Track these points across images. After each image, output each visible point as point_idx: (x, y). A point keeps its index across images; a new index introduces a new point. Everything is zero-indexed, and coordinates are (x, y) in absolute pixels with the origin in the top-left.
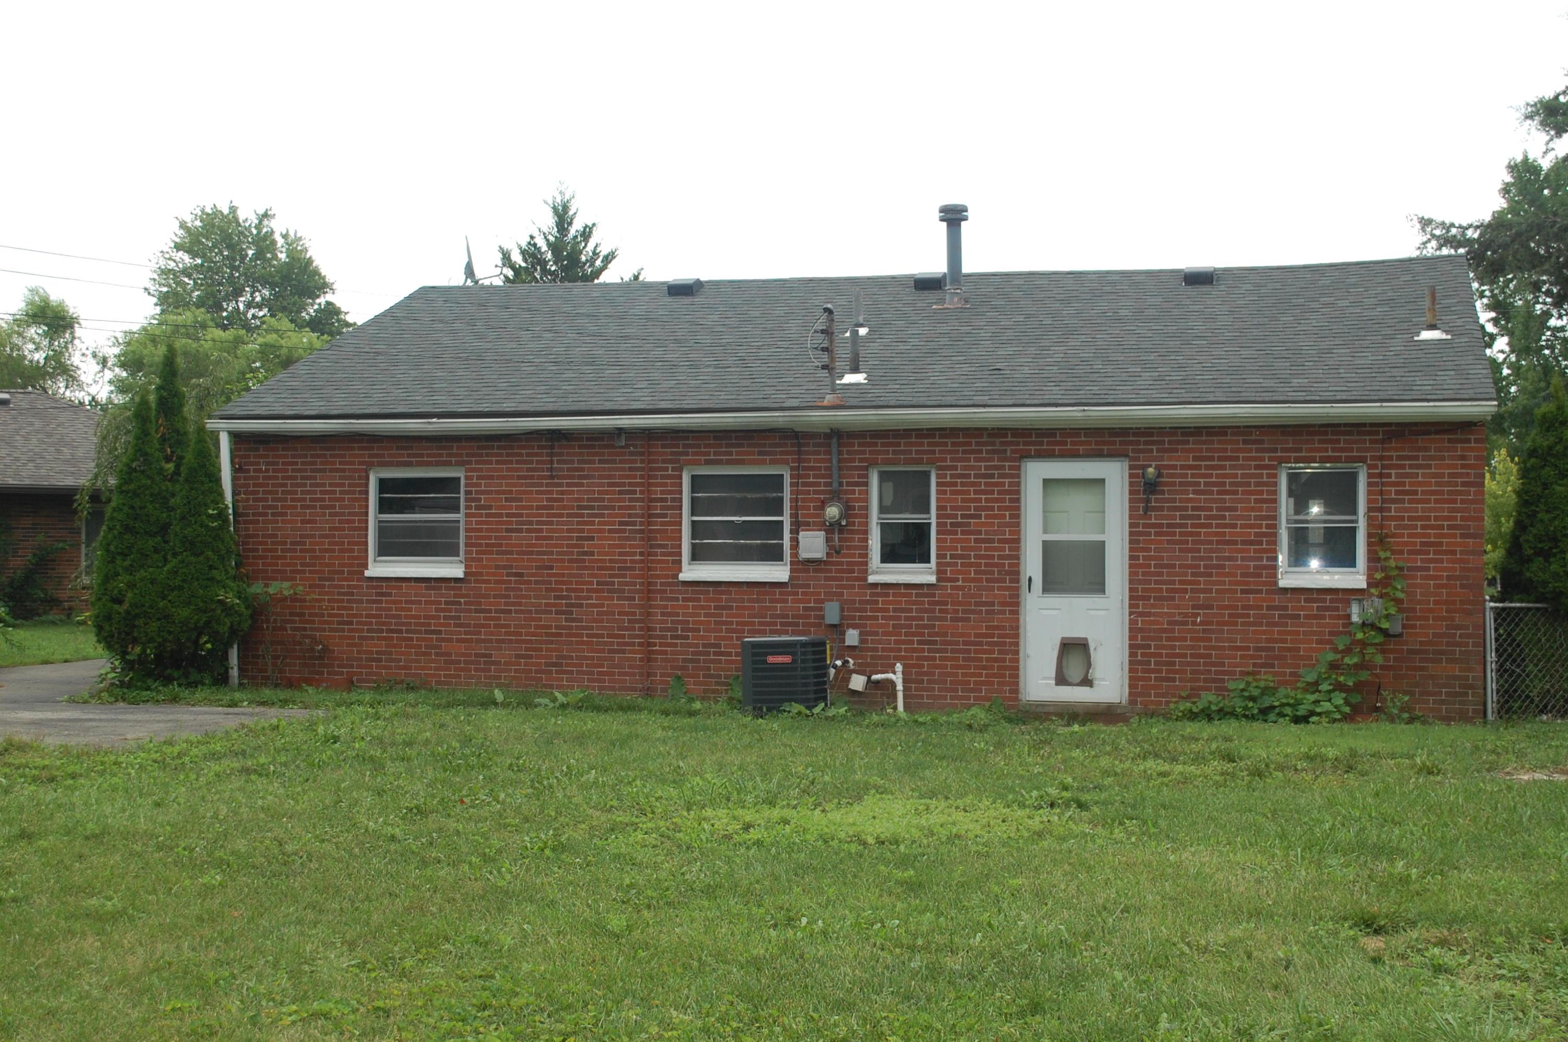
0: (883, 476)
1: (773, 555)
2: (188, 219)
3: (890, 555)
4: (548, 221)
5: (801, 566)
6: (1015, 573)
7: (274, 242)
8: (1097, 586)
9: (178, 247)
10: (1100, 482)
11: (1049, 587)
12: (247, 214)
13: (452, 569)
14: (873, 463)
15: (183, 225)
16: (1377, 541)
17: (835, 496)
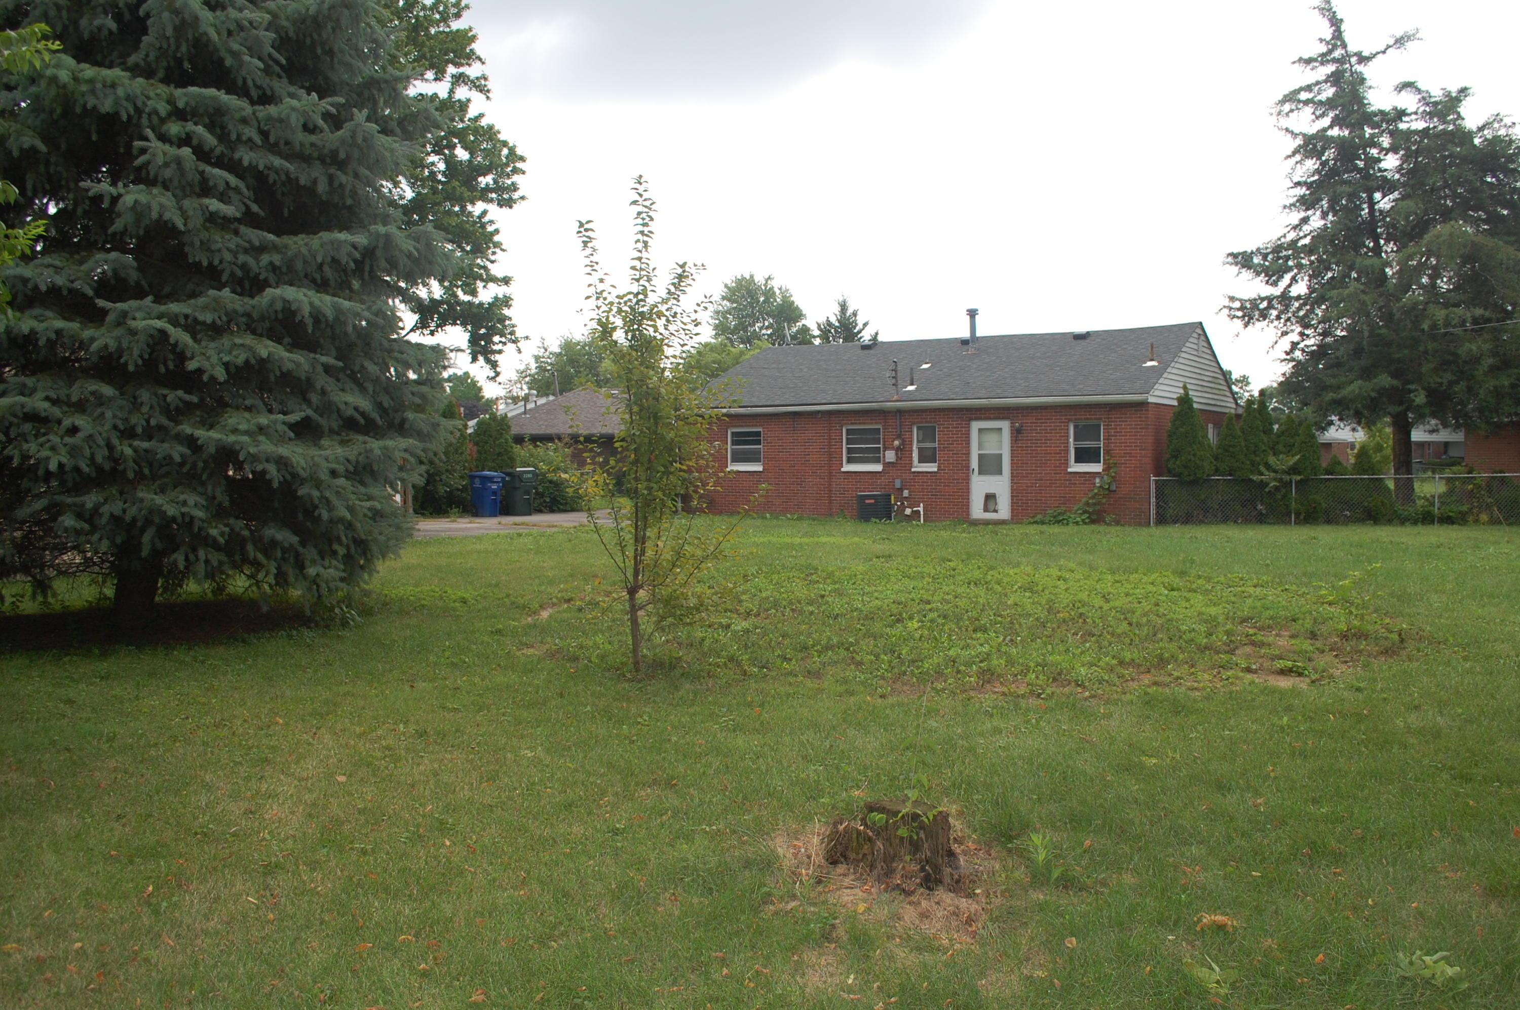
0: (919, 428)
1: (877, 460)
2: (729, 282)
3: (922, 460)
4: (837, 309)
5: (887, 465)
6: (968, 467)
7: (774, 293)
8: (999, 472)
9: (723, 298)
10: (1000, 430)
11: (980, 473)
12: (759, 279)
13: (757, 467)
14: (913, 424)
15: (726, 286)
16: (1107, 452)
17: (899, 436)
